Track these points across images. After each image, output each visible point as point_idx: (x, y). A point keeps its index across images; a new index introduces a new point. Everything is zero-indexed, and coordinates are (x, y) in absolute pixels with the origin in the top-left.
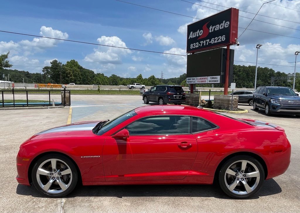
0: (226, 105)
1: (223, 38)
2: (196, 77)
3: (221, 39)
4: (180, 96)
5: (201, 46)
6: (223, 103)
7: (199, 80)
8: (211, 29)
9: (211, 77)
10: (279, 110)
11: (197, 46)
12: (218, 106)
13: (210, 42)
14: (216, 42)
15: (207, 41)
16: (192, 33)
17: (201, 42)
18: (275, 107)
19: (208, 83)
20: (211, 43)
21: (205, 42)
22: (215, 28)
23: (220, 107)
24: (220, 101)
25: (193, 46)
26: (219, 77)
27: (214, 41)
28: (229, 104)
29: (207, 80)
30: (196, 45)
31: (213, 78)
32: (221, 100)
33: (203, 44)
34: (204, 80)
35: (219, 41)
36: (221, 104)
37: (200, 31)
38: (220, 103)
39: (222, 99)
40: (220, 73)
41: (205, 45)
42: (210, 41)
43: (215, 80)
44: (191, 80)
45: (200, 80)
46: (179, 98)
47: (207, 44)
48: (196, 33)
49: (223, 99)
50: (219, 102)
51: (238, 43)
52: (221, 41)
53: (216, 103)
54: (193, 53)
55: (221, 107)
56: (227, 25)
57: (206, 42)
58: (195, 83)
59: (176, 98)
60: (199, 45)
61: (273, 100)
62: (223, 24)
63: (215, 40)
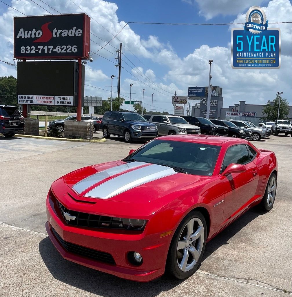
0: (83, 133)
1: (74, 49)
2: (35, 95)
3: (71, 50)
4: (17, 121)
5: (40, 52)
6: (78, 130)
7: (41, 100)
8: (56, 33)
9: (60, 97)
10: (141, 137)
11: (32, 52)
12: (71, 134)
13: (54, 50)
14: (63, 51)
15: (49, 47)
16: (22, 30)
17: (39, 47)
18: (136, 134)
19: (56, 104)
20: (56, 51)
21: (46, 48)
22: (61, 33)
23: (73, 136)
24: (74, 129)
25: (26, 50)
26: (71, 99)
27: (60, 49)
28: (86, 132)
29: (53, 101)
30: (31, 50)
31: (63, 98)
32: (76, 127)
33: (43, 50)
34: (49, 100)
35: (68, 51)
36: (76, 132)
37: (36, 30)
38: (74, 131)
39: (76, 125)
40: (74, 93)
41: (46, 52)
42: (55, 48)
43: (67, 101)
44: (26, 99)
45: (43, 100)
46: (16, 124)
47: (50, 52)
48: (30, 32)
49: (78, 126)
50: (72, 130)
51: (92, 59)
52: (71, 52)
53: (68, 131)
54: (24, 60)
55: (76, 136)
56: (79, 33)
57: (48, 49)
58: (34, 103)
59: (13, 124)
60: (37, 50)
61: (134, 127)
62: (73, 31)
63: (62, 49)
